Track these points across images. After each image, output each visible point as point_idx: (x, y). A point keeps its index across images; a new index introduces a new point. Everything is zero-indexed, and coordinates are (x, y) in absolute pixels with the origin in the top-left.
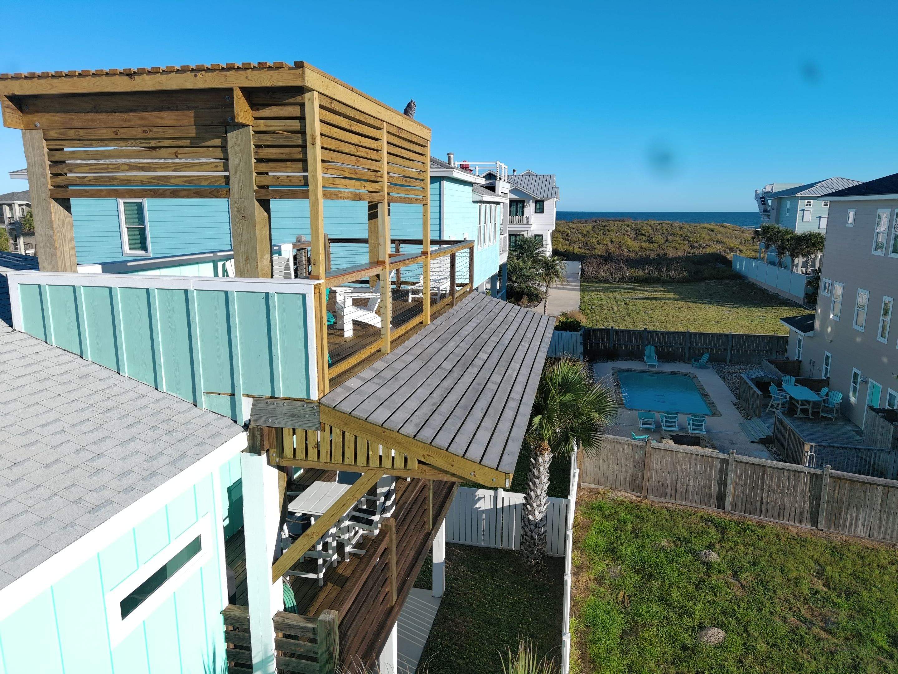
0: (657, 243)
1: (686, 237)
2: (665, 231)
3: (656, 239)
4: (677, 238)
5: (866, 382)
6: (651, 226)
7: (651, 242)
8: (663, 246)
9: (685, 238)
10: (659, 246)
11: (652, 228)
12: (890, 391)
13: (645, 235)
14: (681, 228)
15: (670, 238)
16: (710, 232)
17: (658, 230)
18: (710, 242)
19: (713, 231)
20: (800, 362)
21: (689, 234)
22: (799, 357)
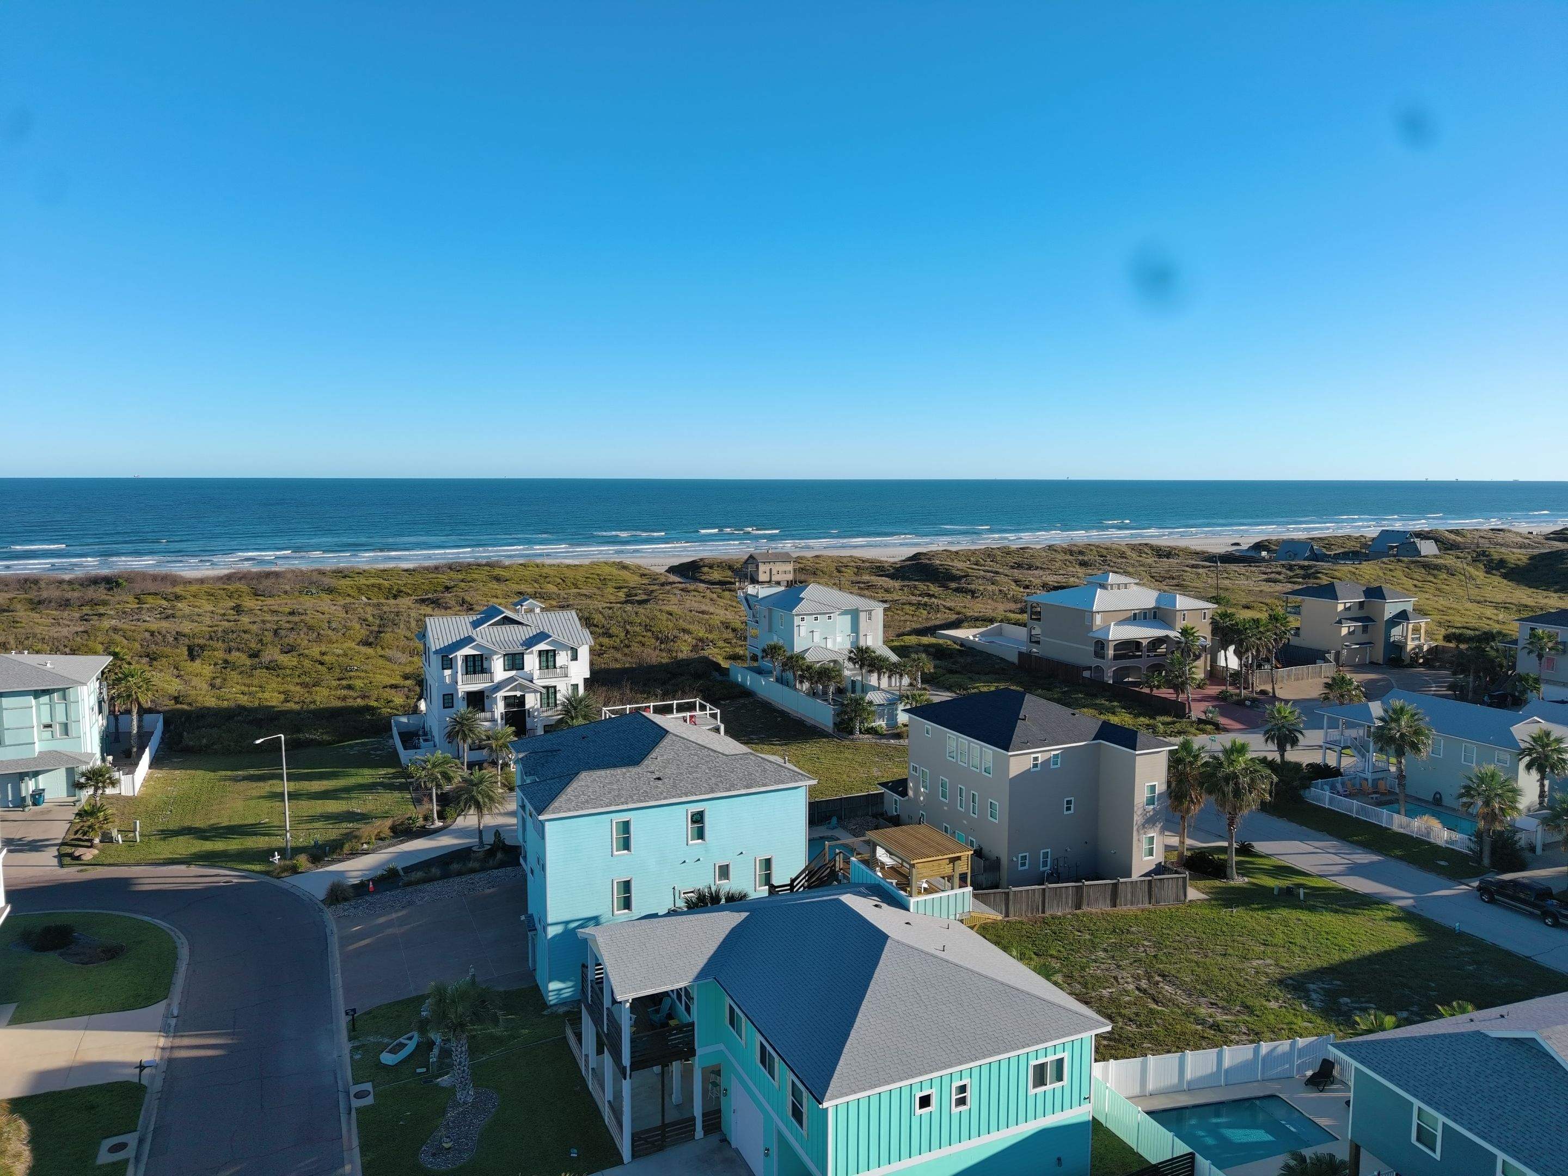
0: (617, 636)
1: (646, 626)
2: (620, 619)
3: (614, 630)
4: (638, 629)
5: (954, 832)
6: (600, 612)
7: (610, 636)
8: (626, 642)
9: (647, 628)
10: (621, 642)
11: (604, 617)
12: (970, 838)
13: (597, 626)
14: (637, 613)
15: (628, 627)
16: (670, 617)
17: (611, 618)
18: (676, 632)
19: (671, 614)
20: (898, 815)
21: (648, 620)
22: (896, 811)
